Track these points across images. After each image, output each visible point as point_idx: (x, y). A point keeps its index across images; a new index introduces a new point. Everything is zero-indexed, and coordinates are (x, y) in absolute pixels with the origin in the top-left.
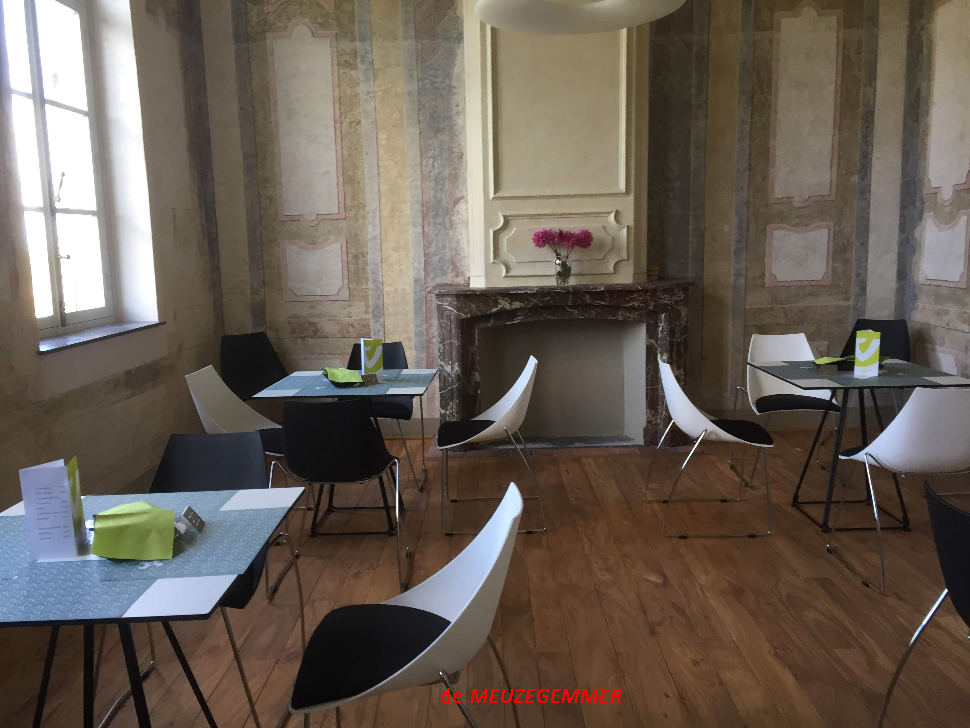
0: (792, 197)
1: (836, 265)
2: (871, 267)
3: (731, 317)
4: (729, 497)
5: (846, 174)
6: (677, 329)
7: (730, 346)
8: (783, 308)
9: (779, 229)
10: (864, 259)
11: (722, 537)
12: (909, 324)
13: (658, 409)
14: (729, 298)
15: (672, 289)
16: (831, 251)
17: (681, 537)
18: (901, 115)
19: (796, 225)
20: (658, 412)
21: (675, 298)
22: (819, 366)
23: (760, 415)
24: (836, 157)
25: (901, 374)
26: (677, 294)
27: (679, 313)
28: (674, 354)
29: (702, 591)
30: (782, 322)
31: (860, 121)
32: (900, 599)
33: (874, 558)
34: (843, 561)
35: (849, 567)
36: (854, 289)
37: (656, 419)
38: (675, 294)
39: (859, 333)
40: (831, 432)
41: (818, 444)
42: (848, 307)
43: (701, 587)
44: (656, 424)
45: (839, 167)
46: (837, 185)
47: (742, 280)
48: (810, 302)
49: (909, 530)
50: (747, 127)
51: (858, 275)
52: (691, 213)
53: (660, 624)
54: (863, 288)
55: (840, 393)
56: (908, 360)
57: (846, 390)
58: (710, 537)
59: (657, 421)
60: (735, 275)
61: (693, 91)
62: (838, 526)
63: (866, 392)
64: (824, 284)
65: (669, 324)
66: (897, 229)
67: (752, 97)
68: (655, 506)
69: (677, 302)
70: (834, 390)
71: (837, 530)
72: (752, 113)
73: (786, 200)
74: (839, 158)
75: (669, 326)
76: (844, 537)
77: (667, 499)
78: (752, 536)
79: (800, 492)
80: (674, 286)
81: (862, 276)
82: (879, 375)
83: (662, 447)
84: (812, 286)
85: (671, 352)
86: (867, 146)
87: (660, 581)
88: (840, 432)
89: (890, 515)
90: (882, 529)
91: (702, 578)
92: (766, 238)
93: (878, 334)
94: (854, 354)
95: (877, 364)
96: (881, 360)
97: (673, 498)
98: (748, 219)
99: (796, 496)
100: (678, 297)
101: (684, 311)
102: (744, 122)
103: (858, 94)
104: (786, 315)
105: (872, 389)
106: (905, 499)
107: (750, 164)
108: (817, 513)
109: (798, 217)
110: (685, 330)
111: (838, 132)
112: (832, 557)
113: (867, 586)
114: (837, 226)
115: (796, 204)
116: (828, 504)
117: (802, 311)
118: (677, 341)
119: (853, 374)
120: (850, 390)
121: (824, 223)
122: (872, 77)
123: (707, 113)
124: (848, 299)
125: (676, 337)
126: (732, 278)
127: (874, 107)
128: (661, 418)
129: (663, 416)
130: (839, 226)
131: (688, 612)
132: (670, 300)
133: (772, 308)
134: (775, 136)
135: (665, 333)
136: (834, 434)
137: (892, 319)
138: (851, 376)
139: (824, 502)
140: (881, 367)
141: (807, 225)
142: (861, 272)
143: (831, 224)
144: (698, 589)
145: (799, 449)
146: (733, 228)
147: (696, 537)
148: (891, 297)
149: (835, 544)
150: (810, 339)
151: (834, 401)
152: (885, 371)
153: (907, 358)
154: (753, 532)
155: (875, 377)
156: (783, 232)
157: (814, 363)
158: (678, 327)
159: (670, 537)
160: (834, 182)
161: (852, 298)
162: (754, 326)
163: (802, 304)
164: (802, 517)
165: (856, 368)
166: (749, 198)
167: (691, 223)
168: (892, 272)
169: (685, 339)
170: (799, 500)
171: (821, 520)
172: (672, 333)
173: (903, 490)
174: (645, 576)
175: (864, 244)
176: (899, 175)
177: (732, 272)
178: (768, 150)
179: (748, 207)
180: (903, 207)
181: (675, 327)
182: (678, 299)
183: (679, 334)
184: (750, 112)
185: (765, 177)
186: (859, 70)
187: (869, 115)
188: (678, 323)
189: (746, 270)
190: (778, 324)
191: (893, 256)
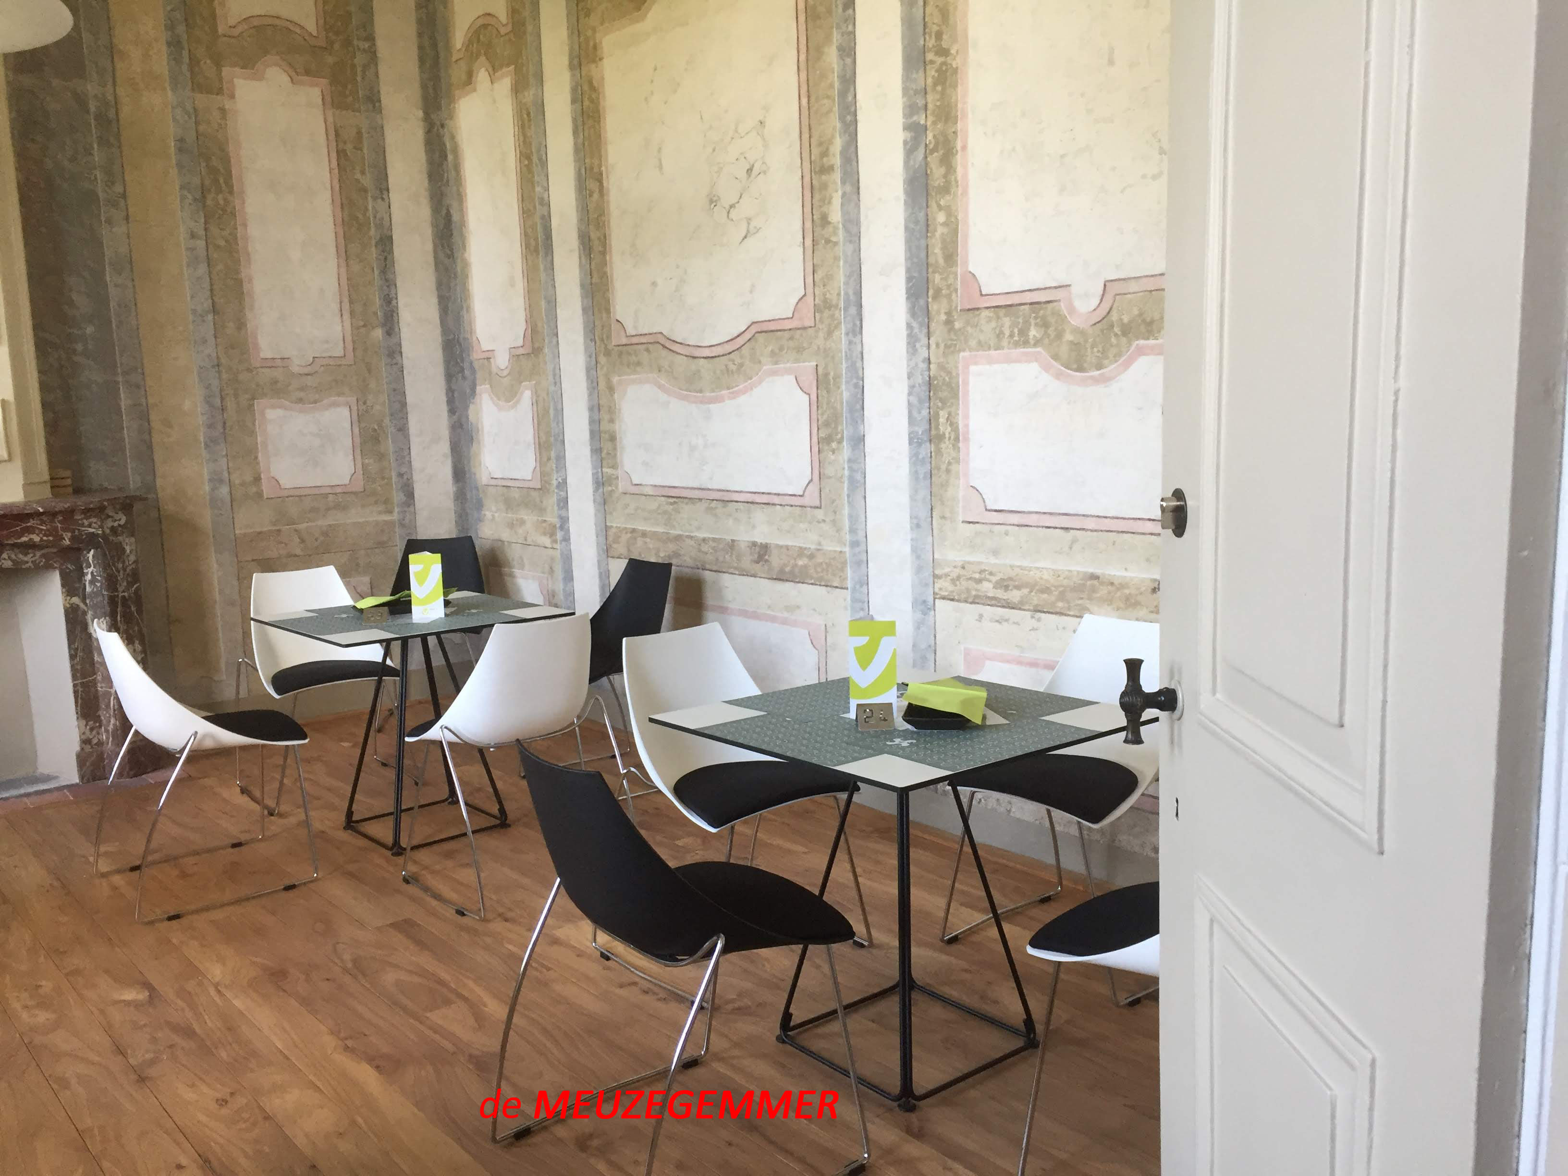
0: (288, 358)
1: (367, 461)
2: (416, 464)
3: (212, 549)
4: (243, 838)
5: (364, 326)
6: (121, 576)
7: (217, 597)
8: (296, 530)
9: (273, 407)
10: (406, 453)
11: (238, 901)
12: (477, 543)
13: (99, 716)
14: (206, 519)
15: (102, 509)
16: (358, 440)
17: (170, 919)
18: (429, 246)
19: (300, 400)
20: (100, 722)
21: (110, 523)
22: (361, 611)
23: (280, 699)
24: (346, 300)
25: (474, 611)
26: (112, 517)
27: (119, 550)
28: (119, 617)
29: (219, 992)
30: (298, 552)
31: (373, 249)
32: (506, 920)
33: (468, 875)
34: (426, 889)
35: (438, 897)
36: (398, 497)
37: (98, 734)
38: (109, 517)
39: (411, 557)
40: (391, 710)
41: (372, 729)
42: (391, 524)
43: (216, 986)
44: (100, 743)
45: (352, 313)
46: (354, 342)
47: (224, 490)
48: (335, 518)
49: (509, 826)
50: (201, 244)
51: (401, 475)
52: (120, 379)
53: (152, 1062)
54: (410, 495)
55: (396, 647)
56: (481, 591)
57: (405, 641)
58: (222, 906)
59: (100, 737)
60: (210, 480)
61: (98, 176)
62: (415, 842)
63: (432, 641)
64: (354, 490)
65: (105, 569)
66: (444, 408)
67: (204, 197)
68: (118, 880)
69: (113, 530)
70: (387, 644)
71: (414, 848)
72: (206, 223)
73: (279, 363)
74: (351, 302)
75: (104, 572)
76: (423, 856)
77: (138, 863)
78: (289, 888)
79: (354, 807)
80: (106, 503)
81: (405, 477)
82: (446, 615)
83: (116, 780)
84: (336, 494)
85: (113, 615)
86: (388, 286)
87: (141, 996)
88: (402, 708)
89: (483, 812)
90: (473, 832)
91: (216, 972)
92: (255, 421)
93: (438, 556)
94: (409, 589)
95: (441, 599)
96: (446, 594)
97: (150, 858)
98: (221, 390)
99: (350, 813)
100: (116, 521)
101: (129, 545)
102: (193, 236)
103: (366, 209)
104: (303, 541)
105: (438, 635)
106: (499, 785)
107: (214, 304)
108: (383, 831)
109: (302, 389)
110: (135, 577)
111: (343, 264)
112: (411, 889)
113: (463, 914)
114: (360, 403)
115: (295, 369)
116: (398, 813)
117: (325, 534)
118: (124, 597)
119: (412, 618)
120: (409, 640)
121: (341, 399)
122: (382, 188)
123: (128, 215)
124: (390, 512)
125: (120, 589)
126: (207, 488)
127: (390, 229)
128: (107, 731)
129: (111, 728)
130: (365, 403)
131: (198, 1030)
132: (101, 527)
133: (279, 531)
134: (249, 261)
135: (98, 584)
136: (396, 712)
137: (455, 537)
138: (408, 621)
139: (391, 814)
140: (447, 603)
141: (315, 402)
142: (403, 470)
143: (353, 400)
144: (212, 992)
145: (346, 744)
146: (199, 405)
147: (197, 911)
148: (448, 504)
149: (412, 868)
150: (344, 574)
151: (389, 662)
152: (453, 609)
153: (479, 588)
154: (288, 882)
155: (441, 618)
156: (280, 412)
157: (354, 607)
158: (121, 572)
159: (151, 923)
160: (349, 338)
161: (396, 510)
162: (253, 560)
163: (322, 523)
164: (362, 842)
165: (414, 608)
166: (218, 358)
167: (122, 395)
168: (447, 471)
169: (136, 592)
170: (355, 818)
171: (389, 840)
172: (111, 582)
173: (495, 773)
174: (116, 996)
175: (403, 429)
176: (438, 331)
177: (206, 477)
178: (239, 283)
179: (219, 372)
180: (449, 377)
181: (117, 573)
182: (116, 524)
183: (125, 584)
184: (203, 220)
185: (241, 325)
186: (363, 173)
187: (386, 242)
188: (120, 565)
189: (229, 473)
190: (290, 555)
191: (445, 447)
